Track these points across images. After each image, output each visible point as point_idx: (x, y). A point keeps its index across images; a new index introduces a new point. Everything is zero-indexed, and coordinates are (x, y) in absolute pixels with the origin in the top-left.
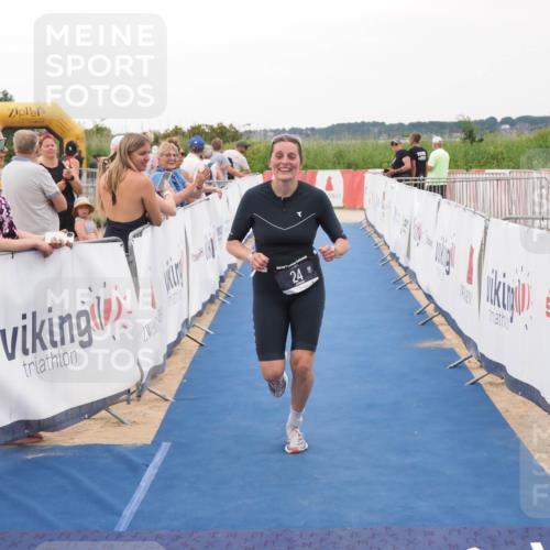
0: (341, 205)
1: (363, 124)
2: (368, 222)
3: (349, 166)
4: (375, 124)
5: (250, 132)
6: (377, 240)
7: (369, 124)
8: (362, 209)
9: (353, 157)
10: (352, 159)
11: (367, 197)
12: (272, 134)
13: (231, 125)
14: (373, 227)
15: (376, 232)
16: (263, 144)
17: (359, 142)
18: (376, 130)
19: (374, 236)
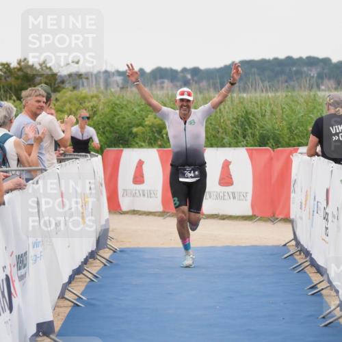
0: (250, 213)
1: (289, 61)
2: (298, 244)
3: (263, 141)
4: (312, 62)
5: (80, 76)
6: (316, 278)
7: (300, 61)
8: (287, 220)
9: (270, 124)
10: (269, 126)
11: (296, 198)
12: (119, 79)
13: (43, 64)
14: (307, 254)
15: (313, 264)
16: (103, 99)
17: (281, 95)
18: (314, 73)
19: (310, 271)
